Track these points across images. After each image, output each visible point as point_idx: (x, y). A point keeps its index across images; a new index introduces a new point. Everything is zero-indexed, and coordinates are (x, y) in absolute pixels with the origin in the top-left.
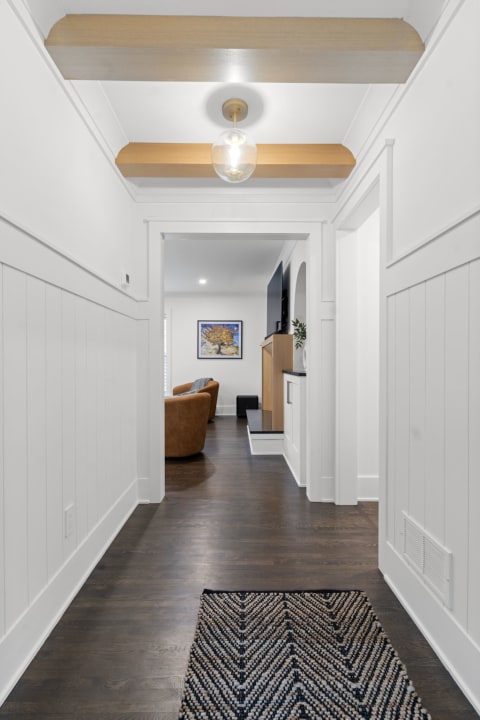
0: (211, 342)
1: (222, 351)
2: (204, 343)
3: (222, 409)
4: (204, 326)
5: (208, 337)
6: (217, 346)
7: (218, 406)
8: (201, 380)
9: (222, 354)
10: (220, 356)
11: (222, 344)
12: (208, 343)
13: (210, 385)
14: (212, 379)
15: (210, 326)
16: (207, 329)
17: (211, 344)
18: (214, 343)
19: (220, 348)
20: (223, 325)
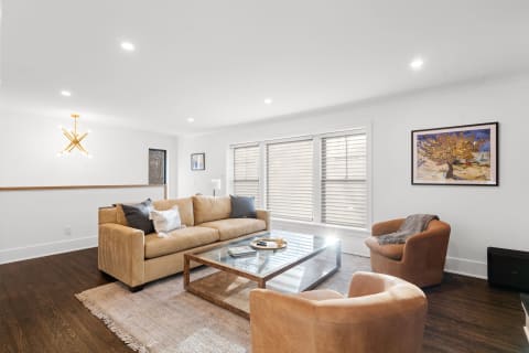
0: (433, 159)
1: (455, 173)
2: (421, 163)
3: (456, 264)
4: (421, 138)
5: (429, 154)
6: (446, 167)
7: (448, 257)
8: (417, 216)
9: (455, 178)
10: (452, 181)
11: (456, 163)
12: (429, 162)
13: (433, 227)
14: (436, 218)
15: (433, 137)
16: (429, 142)
17: (434, 163)
18: (440, 162)
19: (451, 169)
20: (458, 133)
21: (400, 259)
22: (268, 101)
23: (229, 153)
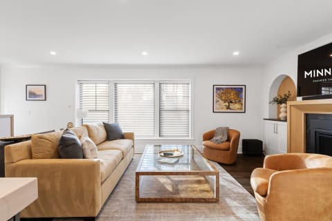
0: (223, 100)
1: (231, 107)
2: (217, 101)
4: (218, 89)
5: (221, 97)
6: (227, 104)
9: (231, 109)
10: (229, 111)
11: (231, 102)
12: (220, 101)
15: (222, 89)
16: (220, 91)
17: (222, 102)
18: (225, 101)
19: (229, 105)
20: (232, 88)
21: (228, 150)
22: (145, 53)
23: (77, 87)
